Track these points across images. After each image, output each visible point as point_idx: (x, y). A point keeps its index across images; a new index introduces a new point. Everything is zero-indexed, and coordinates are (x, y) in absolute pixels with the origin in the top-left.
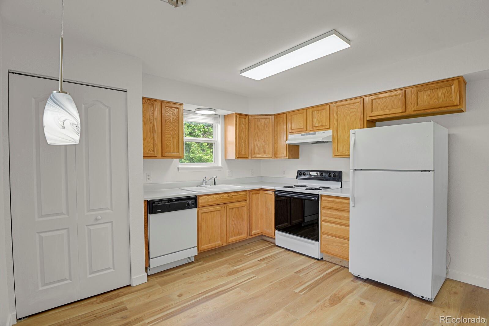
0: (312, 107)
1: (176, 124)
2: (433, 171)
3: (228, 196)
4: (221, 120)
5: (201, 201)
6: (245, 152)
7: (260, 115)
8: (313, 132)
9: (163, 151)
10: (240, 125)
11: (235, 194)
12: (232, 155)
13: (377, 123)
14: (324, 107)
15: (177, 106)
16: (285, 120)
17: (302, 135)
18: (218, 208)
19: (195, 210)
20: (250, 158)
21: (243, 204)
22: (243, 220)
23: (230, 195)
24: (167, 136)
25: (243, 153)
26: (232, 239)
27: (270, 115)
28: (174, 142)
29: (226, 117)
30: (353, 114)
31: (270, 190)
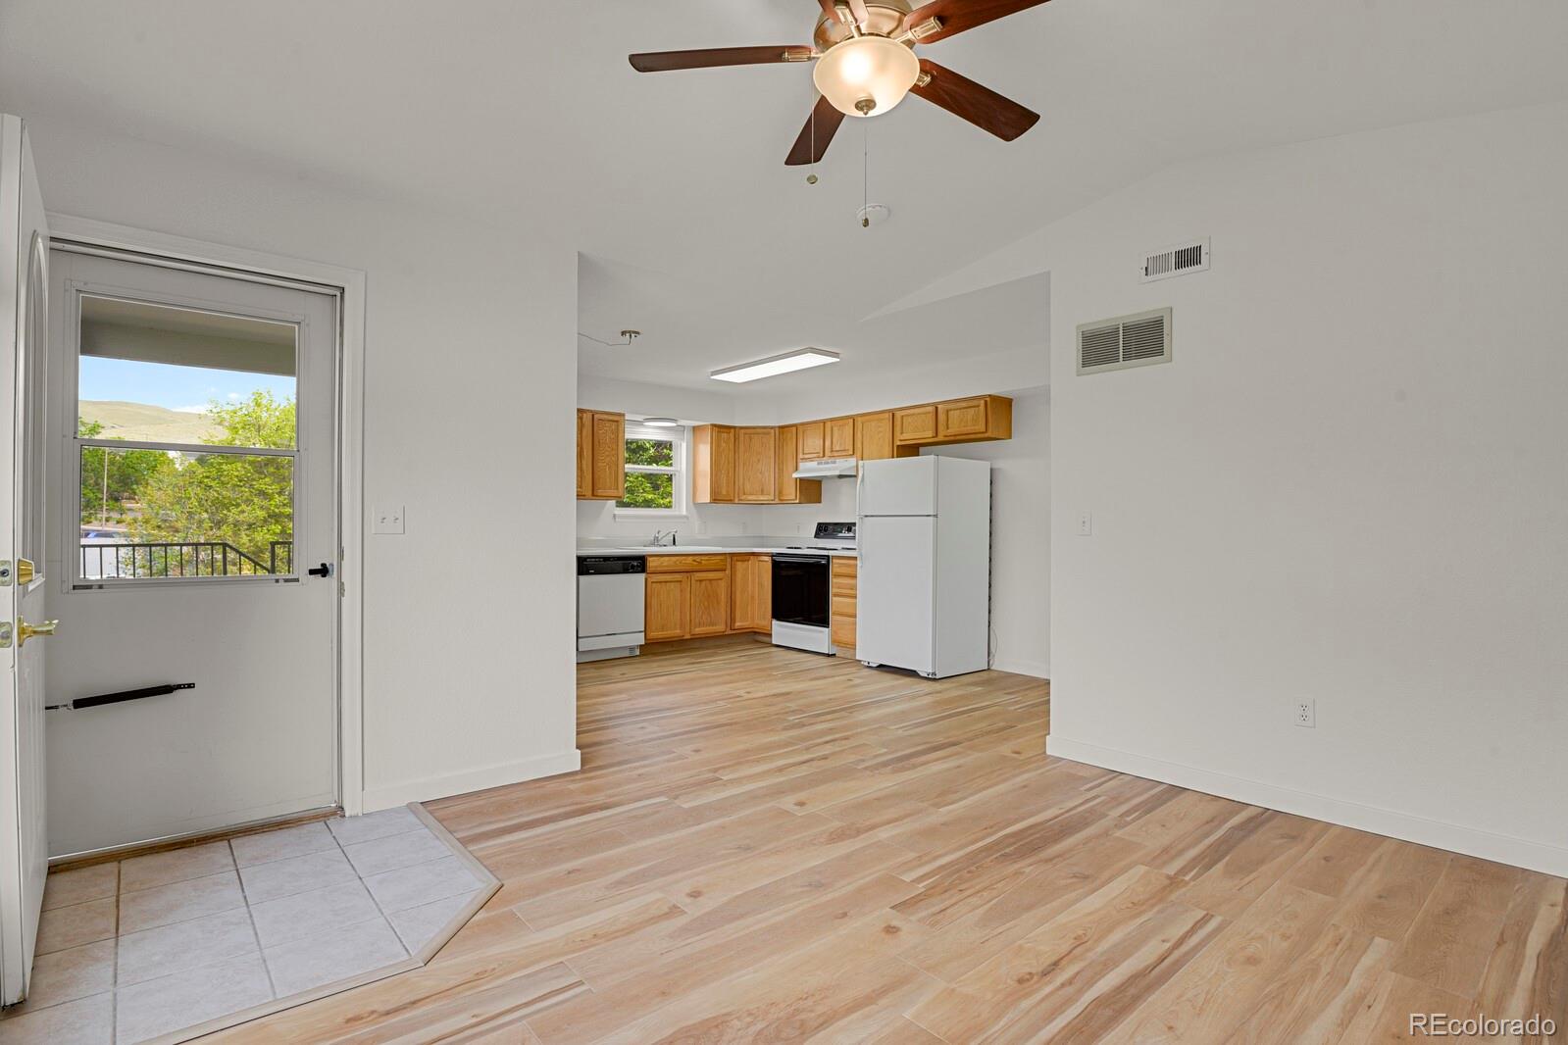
0: (832, 420)
1: (614, 447)
2: (936, 516)
3: (694, 561)
4: (688, 435)
5: (651, 563)
6: (727, 492)
7: (754, 428)
8: (832, 459)
9: (596, 488)
10: (718, 446)
11: (706, 558)
12: (705, 496)
13: (921, 449)
14: (846, 421)
15: (616, 418)
16: (795, 436)
17: (818, 464)
18: (678, 577)
19: (641, 577)
20: (736, 501)
21: (719, 575)
22: (718, 603)
23: (698, 559)
24: (600, 464)
25: (724, 492)
26: (698, 630)
27: (772, 428)
28: (610, 473)
29: (695, 429)
30: (881, 434)
31: (766, 554)
